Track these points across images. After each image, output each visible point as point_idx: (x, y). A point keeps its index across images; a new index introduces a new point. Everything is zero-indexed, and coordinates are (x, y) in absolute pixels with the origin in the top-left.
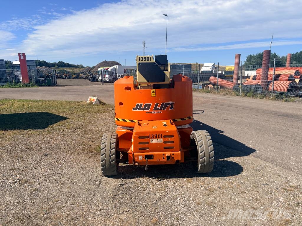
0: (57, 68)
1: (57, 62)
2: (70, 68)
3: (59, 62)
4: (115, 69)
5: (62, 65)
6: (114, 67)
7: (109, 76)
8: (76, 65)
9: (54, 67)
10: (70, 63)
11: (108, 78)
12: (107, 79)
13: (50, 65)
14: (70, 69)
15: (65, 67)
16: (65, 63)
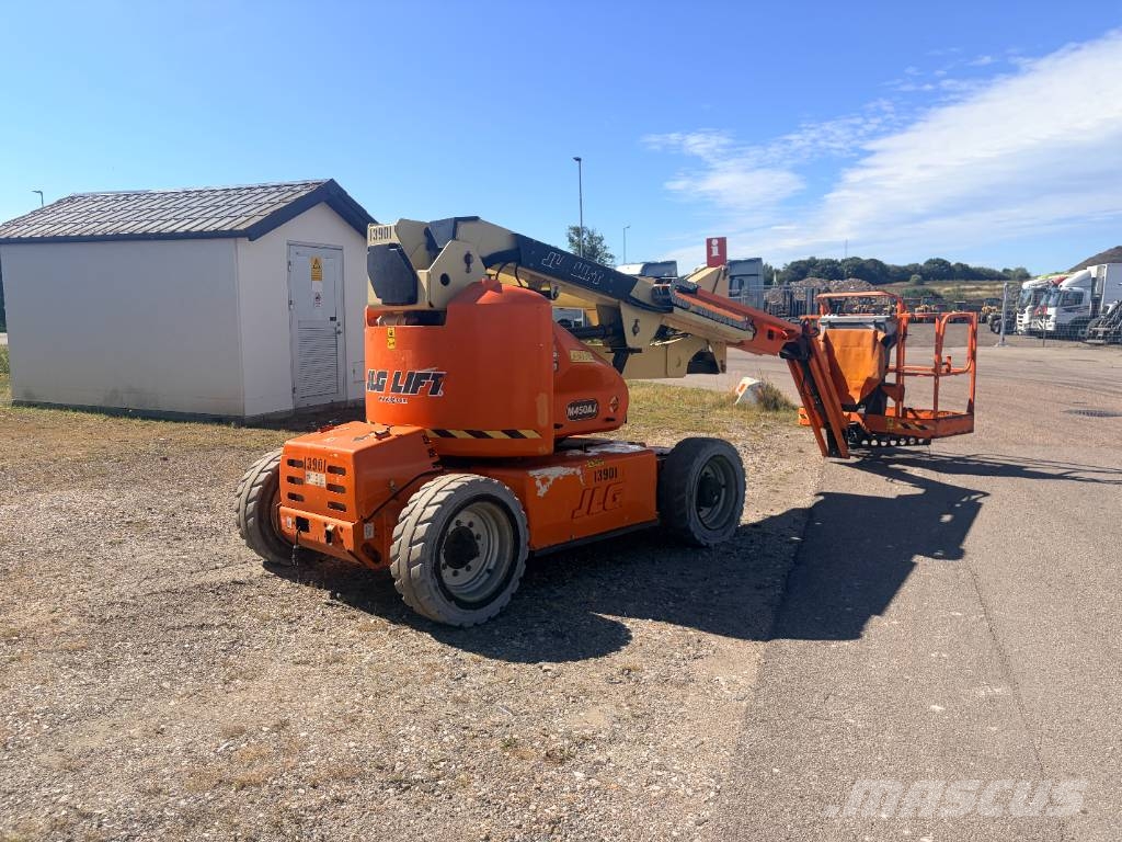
0: (920, 283)
1: (922, 263)
2: (970, 284)
3: (930, 262)
4: (1094, 280)
5: (941, 270)
6: (1090, 274)
7: (1057, 313)
8: (1000, 269)
9: (908, 280)
10: (973, 264)
11: (1051, 318)
12: (1050, 326)
13: (894, 272)
14: (967, 287)
15: (948, 279)
16: (953, 264)
